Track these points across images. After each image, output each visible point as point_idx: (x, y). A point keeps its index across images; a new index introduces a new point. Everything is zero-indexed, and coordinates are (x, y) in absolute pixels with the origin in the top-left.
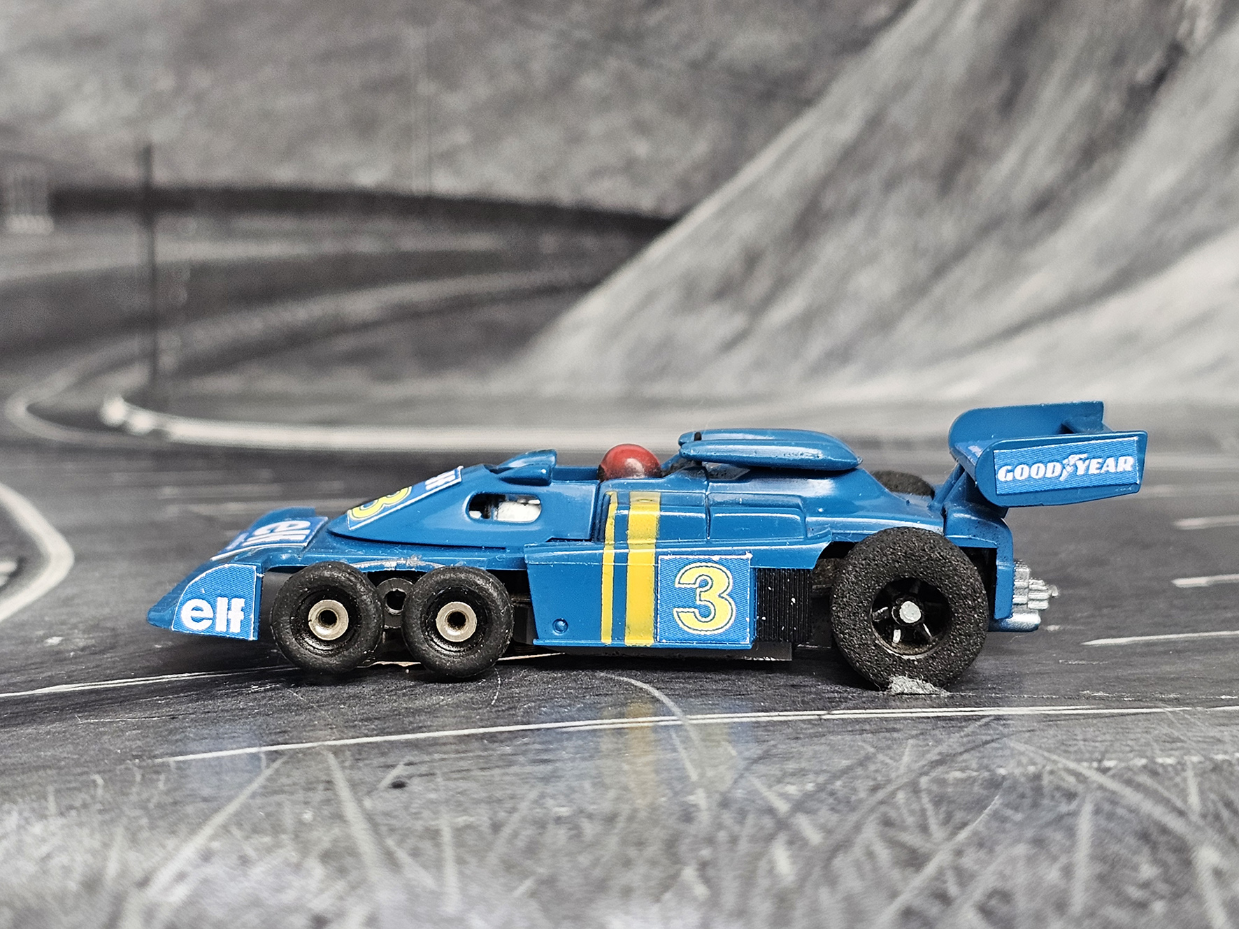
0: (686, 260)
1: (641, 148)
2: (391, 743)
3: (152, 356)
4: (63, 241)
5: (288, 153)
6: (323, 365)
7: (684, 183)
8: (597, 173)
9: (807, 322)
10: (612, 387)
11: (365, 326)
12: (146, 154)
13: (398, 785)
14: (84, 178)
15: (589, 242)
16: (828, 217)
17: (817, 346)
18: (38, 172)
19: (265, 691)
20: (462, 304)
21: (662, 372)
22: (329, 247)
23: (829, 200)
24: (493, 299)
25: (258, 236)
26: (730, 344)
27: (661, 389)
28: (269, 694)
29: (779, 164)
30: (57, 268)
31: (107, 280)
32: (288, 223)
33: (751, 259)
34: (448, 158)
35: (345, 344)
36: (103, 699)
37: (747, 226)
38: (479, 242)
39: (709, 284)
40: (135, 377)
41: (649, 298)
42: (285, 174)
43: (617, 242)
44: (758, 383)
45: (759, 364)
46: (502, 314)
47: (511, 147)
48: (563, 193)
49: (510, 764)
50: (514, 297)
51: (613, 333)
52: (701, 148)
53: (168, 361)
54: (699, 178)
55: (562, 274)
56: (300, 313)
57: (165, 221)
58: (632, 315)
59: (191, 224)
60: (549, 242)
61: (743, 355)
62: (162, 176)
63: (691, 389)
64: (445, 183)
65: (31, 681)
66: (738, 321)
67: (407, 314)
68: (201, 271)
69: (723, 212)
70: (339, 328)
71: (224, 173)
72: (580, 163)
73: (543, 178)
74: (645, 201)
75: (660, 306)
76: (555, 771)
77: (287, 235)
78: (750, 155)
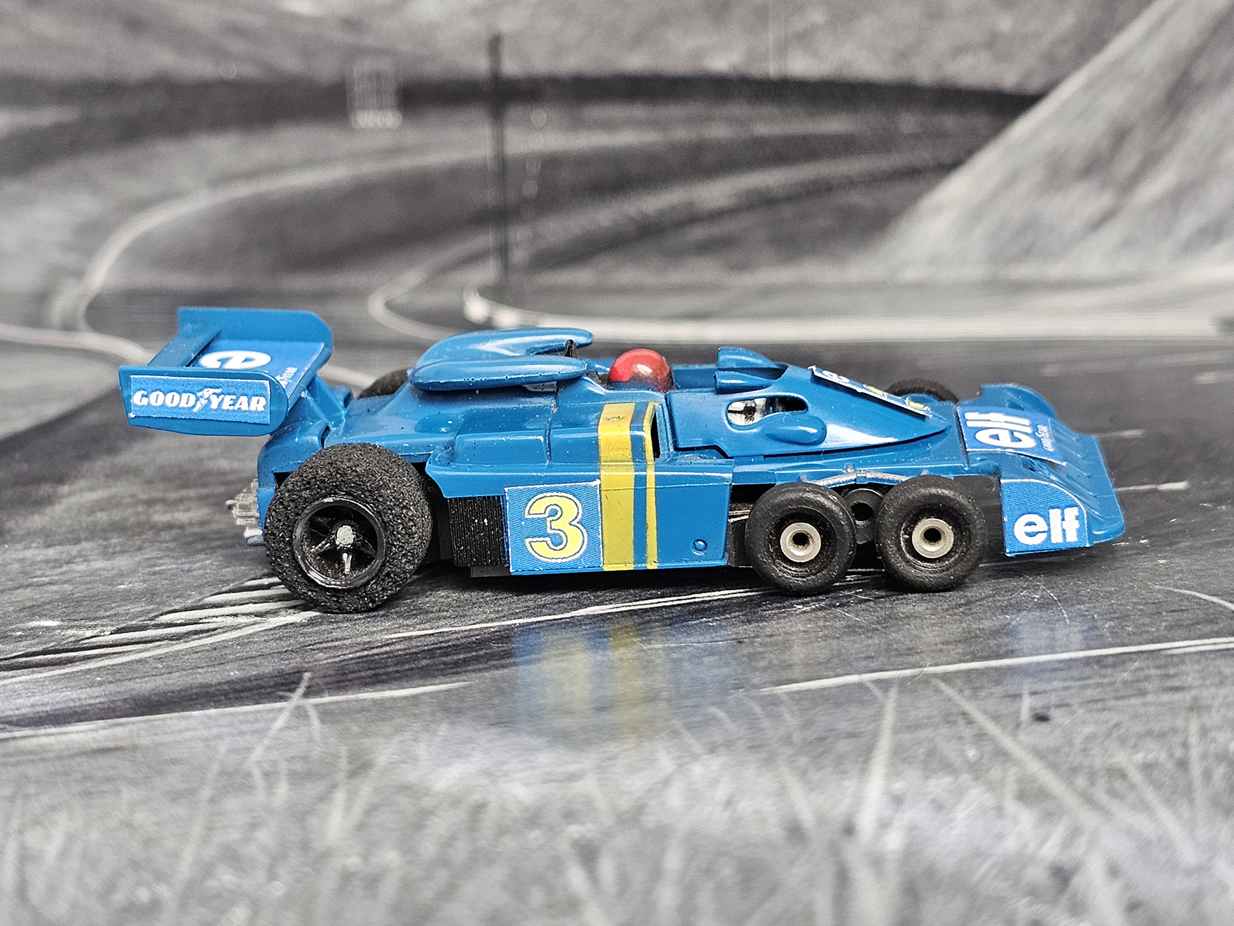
0: (1050, 138)
1: (1005, 23)
2: (996, 669)
3: (503, 251)
4: (412, 136)
5: (639, 39)
6: (676, 255)
7: (1049, 59)
8: (959, 51)
9: (1178, 198)
10: (974, 271)
11: (717, 215)
12: (495, 45)
13: (1042, 718)
14: (433, 70)
15: (950, 121)
16: (1200, 88)
17: (1190, 222)
18: (385, 65)
19: (813, 610)
20: (818, 190)
21: (1026, 253)
22: (681, 134)
23: (1201, 71)
24: (850, 183)
25: (609, 126)
26: (1098, 223)
27: (1025, 271)
28: (820, 614)
29: (1149, 36)
30: (406, 163)
31: (456, 173)
32: (638, 111)
33: (1120, 135)
34: (804, 39)
35: (698, 233)
36: (648, 622)
37: (1115, 101)
38: (835, 124)
39: (1075, 162)
40: (488, 272)
41: (1013, 178)
42: (636, 62)
43: (980, 121)
44: (1128, 263)
45: (1128, 243)
46: (857, 198)
47: (868, 25)
48: (923, 72)
49: (1143, 693)
50: (874, 180)
51: (975, 215)
52: (1067, 21)
53: (519, 255)
54: (1065, 52)
55: (922, 156)
56: (652, 204)
57: (515, 112)
58: (995, 195)
59: (540, 115)
60: (908, 122)
61: (1112, 234)
62: (511, 67)
63: (1057, 270)
64: (801, 65)
65: (559, 602)
66: (1106, 199)
67: (763, 201)
68: (551, 162)
69: (1089, 86)
70: (693, 217)
71: (574, 62)
72: (941, 40)
73: (902, 55)
74: (1008, 77)
75: (1023, 187)
76: (1195, 699)
77: (639, 124)
78: (1120, 28)
